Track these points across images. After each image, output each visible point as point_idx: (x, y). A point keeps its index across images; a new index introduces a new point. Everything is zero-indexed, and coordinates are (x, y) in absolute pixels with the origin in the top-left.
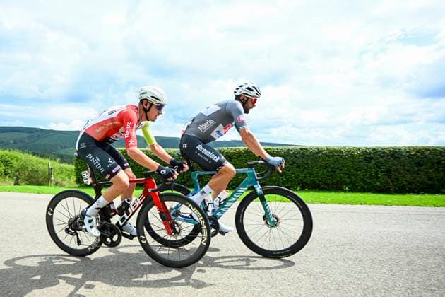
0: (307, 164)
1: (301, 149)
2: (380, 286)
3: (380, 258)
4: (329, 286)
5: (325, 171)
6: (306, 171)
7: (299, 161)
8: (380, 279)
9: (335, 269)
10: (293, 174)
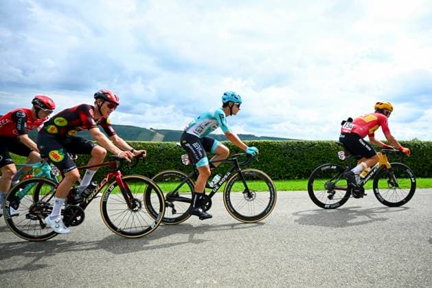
0: (303, 156)
1: (298, 143)
2: (367, 262)
3: (365, 237)
4: (328, 267)
5: (317, 161)
6: (302, 162)
7: (296, 153)
8: (366, 256)
9: (331, 250)
10: (292, 164)
